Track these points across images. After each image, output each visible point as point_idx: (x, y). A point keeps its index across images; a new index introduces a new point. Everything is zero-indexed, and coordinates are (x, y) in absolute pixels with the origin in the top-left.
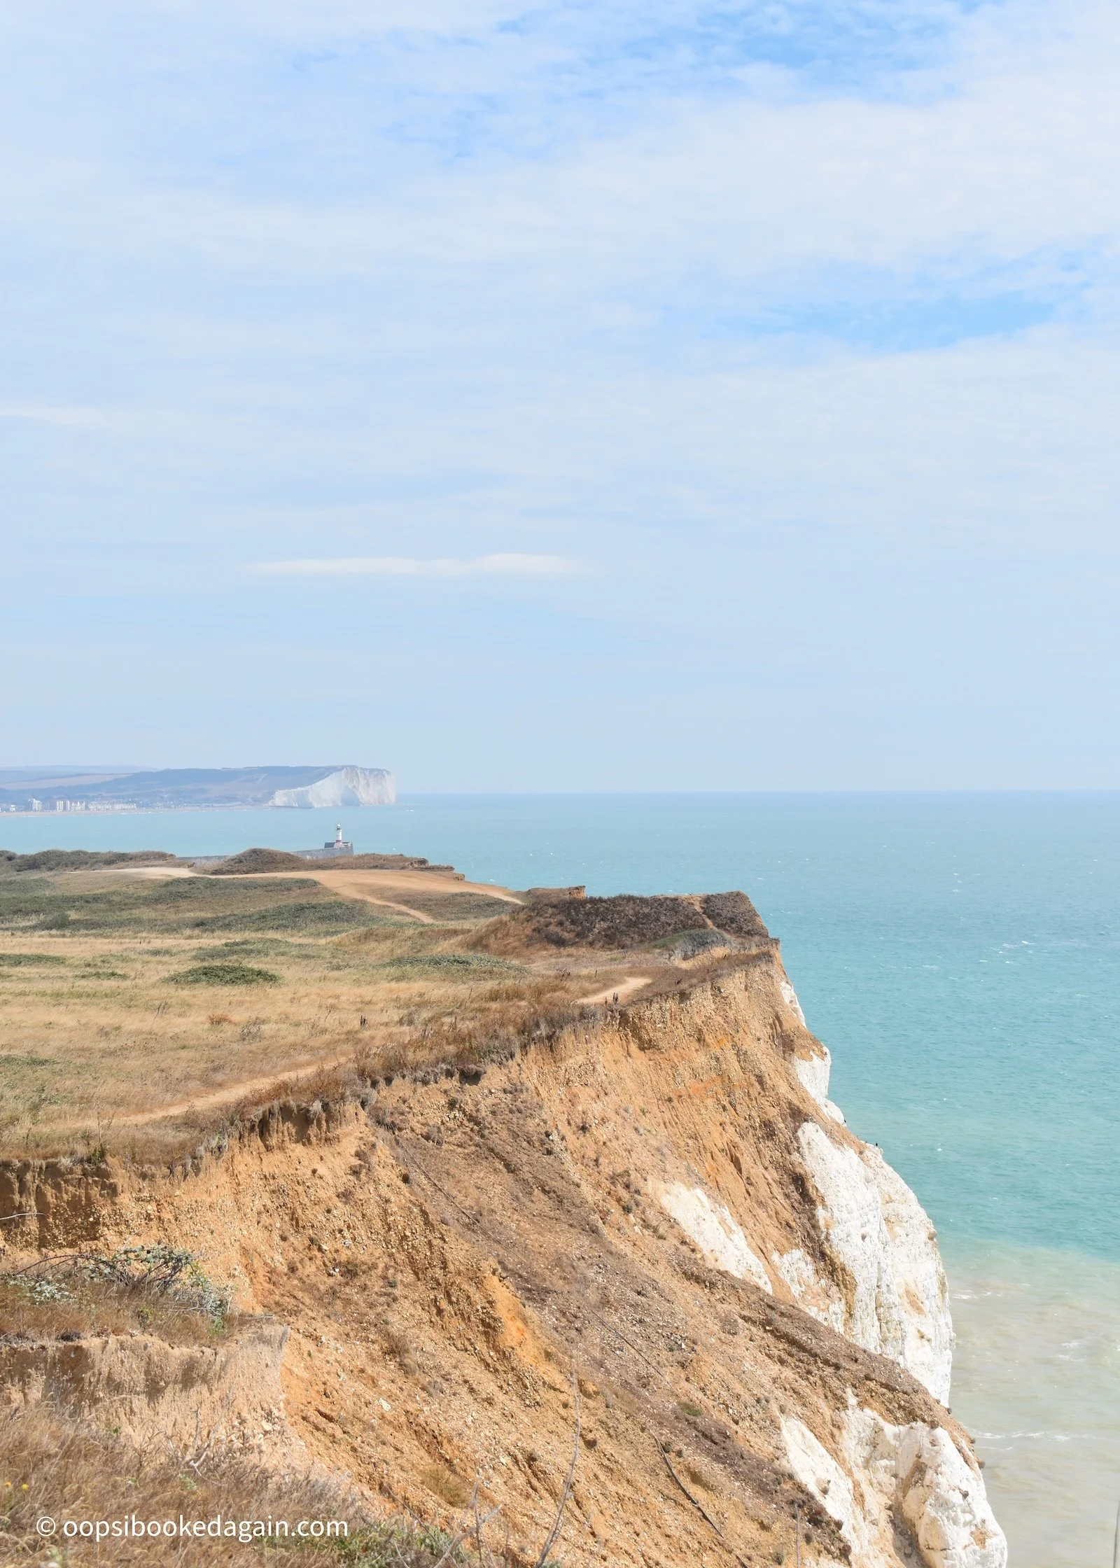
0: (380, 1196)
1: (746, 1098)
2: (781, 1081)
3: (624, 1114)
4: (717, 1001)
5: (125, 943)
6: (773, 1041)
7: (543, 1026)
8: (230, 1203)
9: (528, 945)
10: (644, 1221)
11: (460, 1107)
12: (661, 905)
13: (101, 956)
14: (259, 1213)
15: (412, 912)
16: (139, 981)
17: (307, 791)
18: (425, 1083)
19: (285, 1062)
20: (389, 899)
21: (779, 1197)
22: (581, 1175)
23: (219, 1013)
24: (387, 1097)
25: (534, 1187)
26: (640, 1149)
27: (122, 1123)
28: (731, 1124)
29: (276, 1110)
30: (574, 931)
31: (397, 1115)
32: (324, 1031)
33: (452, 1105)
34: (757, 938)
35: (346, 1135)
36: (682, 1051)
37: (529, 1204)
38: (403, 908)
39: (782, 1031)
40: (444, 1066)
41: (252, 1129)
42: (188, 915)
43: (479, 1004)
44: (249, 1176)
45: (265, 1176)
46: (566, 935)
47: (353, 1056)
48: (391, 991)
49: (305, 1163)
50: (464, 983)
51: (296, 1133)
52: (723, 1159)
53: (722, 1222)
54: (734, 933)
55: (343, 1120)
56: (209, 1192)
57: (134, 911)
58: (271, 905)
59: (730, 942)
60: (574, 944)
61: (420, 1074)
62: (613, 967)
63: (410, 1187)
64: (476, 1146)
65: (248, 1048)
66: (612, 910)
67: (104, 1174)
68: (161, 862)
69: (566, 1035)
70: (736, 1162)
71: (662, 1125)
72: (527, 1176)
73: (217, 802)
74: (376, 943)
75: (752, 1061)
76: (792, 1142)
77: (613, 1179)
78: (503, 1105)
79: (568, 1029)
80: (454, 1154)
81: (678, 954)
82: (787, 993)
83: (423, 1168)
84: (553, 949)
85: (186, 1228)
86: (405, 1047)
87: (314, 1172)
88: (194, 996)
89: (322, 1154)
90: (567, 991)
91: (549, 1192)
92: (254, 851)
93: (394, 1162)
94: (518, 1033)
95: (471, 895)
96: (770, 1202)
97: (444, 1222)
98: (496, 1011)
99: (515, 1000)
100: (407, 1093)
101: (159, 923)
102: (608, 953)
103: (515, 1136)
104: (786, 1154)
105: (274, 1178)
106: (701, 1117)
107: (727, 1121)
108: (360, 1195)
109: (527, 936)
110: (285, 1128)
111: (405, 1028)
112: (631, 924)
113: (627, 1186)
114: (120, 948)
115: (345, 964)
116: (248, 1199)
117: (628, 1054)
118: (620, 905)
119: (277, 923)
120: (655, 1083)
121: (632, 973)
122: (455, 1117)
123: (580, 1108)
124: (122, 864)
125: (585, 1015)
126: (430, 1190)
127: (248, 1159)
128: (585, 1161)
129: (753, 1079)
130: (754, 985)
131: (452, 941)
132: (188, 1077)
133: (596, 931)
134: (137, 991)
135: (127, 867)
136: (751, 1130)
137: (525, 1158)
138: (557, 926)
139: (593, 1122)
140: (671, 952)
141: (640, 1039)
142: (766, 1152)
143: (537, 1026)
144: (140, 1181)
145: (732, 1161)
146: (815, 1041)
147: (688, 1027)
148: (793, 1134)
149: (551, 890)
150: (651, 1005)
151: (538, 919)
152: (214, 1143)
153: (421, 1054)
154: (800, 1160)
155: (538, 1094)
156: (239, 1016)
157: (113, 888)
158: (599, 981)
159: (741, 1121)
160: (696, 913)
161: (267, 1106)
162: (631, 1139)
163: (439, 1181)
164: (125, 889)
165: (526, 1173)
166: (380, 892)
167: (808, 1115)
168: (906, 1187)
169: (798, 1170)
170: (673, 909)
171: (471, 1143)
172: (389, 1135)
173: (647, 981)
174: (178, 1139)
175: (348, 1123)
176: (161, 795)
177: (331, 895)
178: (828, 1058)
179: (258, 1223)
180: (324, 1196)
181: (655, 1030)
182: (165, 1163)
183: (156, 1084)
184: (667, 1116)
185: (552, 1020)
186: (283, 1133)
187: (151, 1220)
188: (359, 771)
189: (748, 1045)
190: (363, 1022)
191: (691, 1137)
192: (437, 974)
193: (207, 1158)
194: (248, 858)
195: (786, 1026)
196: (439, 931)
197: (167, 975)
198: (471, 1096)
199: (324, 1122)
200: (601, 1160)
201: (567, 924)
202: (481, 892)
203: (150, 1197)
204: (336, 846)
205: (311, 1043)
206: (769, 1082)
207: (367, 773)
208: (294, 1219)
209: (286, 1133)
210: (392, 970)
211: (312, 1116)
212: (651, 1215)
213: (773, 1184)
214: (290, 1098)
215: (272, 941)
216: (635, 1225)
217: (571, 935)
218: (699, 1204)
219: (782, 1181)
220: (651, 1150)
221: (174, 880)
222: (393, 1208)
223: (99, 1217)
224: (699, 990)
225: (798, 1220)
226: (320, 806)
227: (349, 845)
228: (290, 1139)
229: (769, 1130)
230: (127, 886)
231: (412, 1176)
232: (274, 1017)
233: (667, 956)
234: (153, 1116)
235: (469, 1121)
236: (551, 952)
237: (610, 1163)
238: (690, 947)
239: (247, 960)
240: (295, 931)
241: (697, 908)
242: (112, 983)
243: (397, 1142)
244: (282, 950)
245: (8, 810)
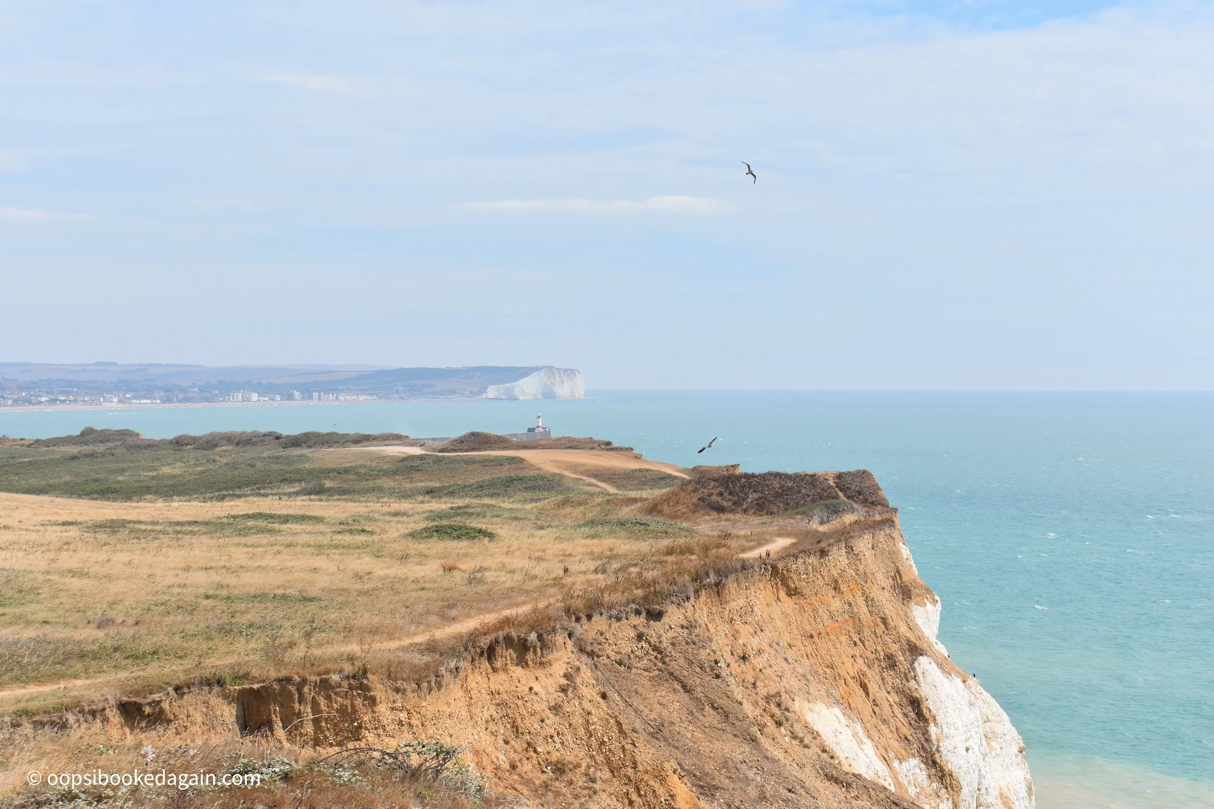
0: (583, 709)
1: (873, 636)
2: (902, 623)
3: (776, 647)
4: (850, 557)
5: (370, 506)
6: (895, 590)
7: (712, 575)
8: (464, 713)
9: (694, 512)
10: (792, 733)
11: (647, 639)
12: (802, 480)
13: (352, 516)
14: (487, 722)
15: (600, 484)
16: (384, 537)
17: (514, 387)
18: (618, 619)
19: (506, 602)
20: (581, 473)
21: (899, 716)
22: (743, 695)
23: (450, 562)
24: (587, 630)
25: (706, 704)
26: (789, 675)
27: (378, 648)
28: (861, 656)
29: (501, 639)
30: (731, 500)
31: (595, 645)
32: (535, 577)
33: (640, 637)
34: (879, 508)
35: (557, 660)
36: (821, 597)
37: (701, 717)
38: (593, 481)
39: (902, 582)
40: (634, 606)
41: (482, 653)
42: (420, 484)
43: (658, 557)
44: (480, 691)
45: (492, 692)
46: (725, 503)
47: (560, 597)
48: (587, 546)
49: (524, 682)
50: (644, 541)
51: (517, 658)
52: (854, 685)
53: (855, 735)
54: (861, 503)
55: (554, 648)
56: (448, 704)
57: (377, 481)
58: (487, 477)
59: (857, 510)
60: (732, 511)
61: (614, 612)
62: (765, 529)
63: (607, 702)
64: (659, 671)
65: (475, 590)
66: (762, 484)
67: (365, 688)
68: (398, 442)
69: (730, 583)
70: (864, 687)
71: (805, 656)
72: (700, 695)
73: (440, 394)
74: (572, 508)
75: (878, 606)
76: (910, 672)
77: (768, 698)
78: (680, 638)
79: (731, 578)
80: (641, 677)
81: (816, 520)
82: (905, 551)
83: (617, 688)
84: (715, 514)
85: (430, 732)
86: (602, 591)
87: (531, 689)
88: (429, 549)
89: (537, 675)
90: (729, 548)
91: (717, 709)
92: (473, 434)
93: (594, 682)
94: (693, 581)
95: (647, 470)
96: (892, 720)
97: (634, 731)
98: (672, 563)
99: (687, 554)
100: (604, 628)
101: (397, 490)
102: (759, 518)
103: (691, 663)
104: (904, 682)
105: (499, 694)
106: (836, 650)
107: (858, 654)
108: (567, 708)
109: (693, 504)
110: (508, 654)
111: (600, 576)
112: (778, 495)
113: (779, 705)
114: (367, 510)
115: (547, 524)
116: (479, 710)
117: (778, 599)
118: (769, 480)
119: (491, 491)
120: (799, 622)
121: (780, 535)
122: (642, 647)
123: (741, 641)
124: (367, 443)
125: (744, 567)
126: (622, 705)
127: (479, 678)
128: (745, 684)
129: (879, 620)
130: (880, 545)
131: (633, 507)
132: (428, 612)
133: (749, 500)
134: (383, 544)
135: (371, 445)
136: (877, 662)
137: (698, 681)
138: (717, 496)
139: (752, 653)
140: (810, 518)
141: (788, 587)
142: (889, 680)
143: (708, 575)
144: (394, 694)
145: (861, 686)
146: (928, 591)
147: (826, 578)
148: (911, 665)
149: (712, 467)
150: (796, 560)
151: (703, 490)
152: (452, 665)
153: (616, 596)
154: (917, 686)
155: (708, 630)
156: (468, 565)
157: (360, 462)
158: (754, 541)
159: (869, 654)
160: (830, 487)
161: (494, 635)
162: (782, 667)
163: (629, 698)
164: (369, 463)
165: (699, 692)
166: (574, 468)
167: (923, 651)
168: (1001, 710)
169: (915, 694)
170: (812, 483)
171: (655, 668)
172: (589, 661)
173: (794, 540)
174: (424, 661)
175: (558, 651)
176: (396, 388)
177: (535, 470)
178: (939, 604)
179: (486, 729)
180: (539, 708)
181: (800, 580)
182: (414, 680)
183: (403, 618)
184: (809, 649)
185: (719, 570)
186: (506, 658)
187: (402, 725)
188: (555, 371)
189: (875, 593)
190: (566, 570)
191: (828, 667)
192: (623, 533)
193: (447, 677)
194: (468, 440)
195: (905, 578)
196: (622, 499)
197: (406, 532)
198: (655, 630)
199: (539, 649)
200: (758, 684)
201: (726, 494)
202: (655, 469)
203: (402, 707)
204: (537, 431)
205: (526, 587)
206: (891, 623)
207: (562, 372)
208: (515, 727)
209: (509, 658)
210: (586, 530)
211: (529, 645)
212: (798, 729)
213: (895, 706)
214: (512, 630)
215: (488, 506)
216: (786, 736)
217: (730, 504)
218: (836, 720)
219: (901, 703)
220: (798, 676)
221: (409, 456)
222: (594, 719)
223: (361, 723)
224: (835, 548)
225: (914, 735)
226: (524, 398)
227: (547, 430)
228: (512, 663)
229: (891, 662)
230: (372, 461)
231: (609, 694)
232: (494, 567)
233: (807, 521)
234: (402, 643)
235: (653, 650)
236: (712, 517)
237: (765, 686)
238: (826, 514)
239: (469, 520)
240: (506, 499)
241: (831, 483)
242: (363, 538)
243: (596, 667)
244: (496, 513)
245: (274, 400)
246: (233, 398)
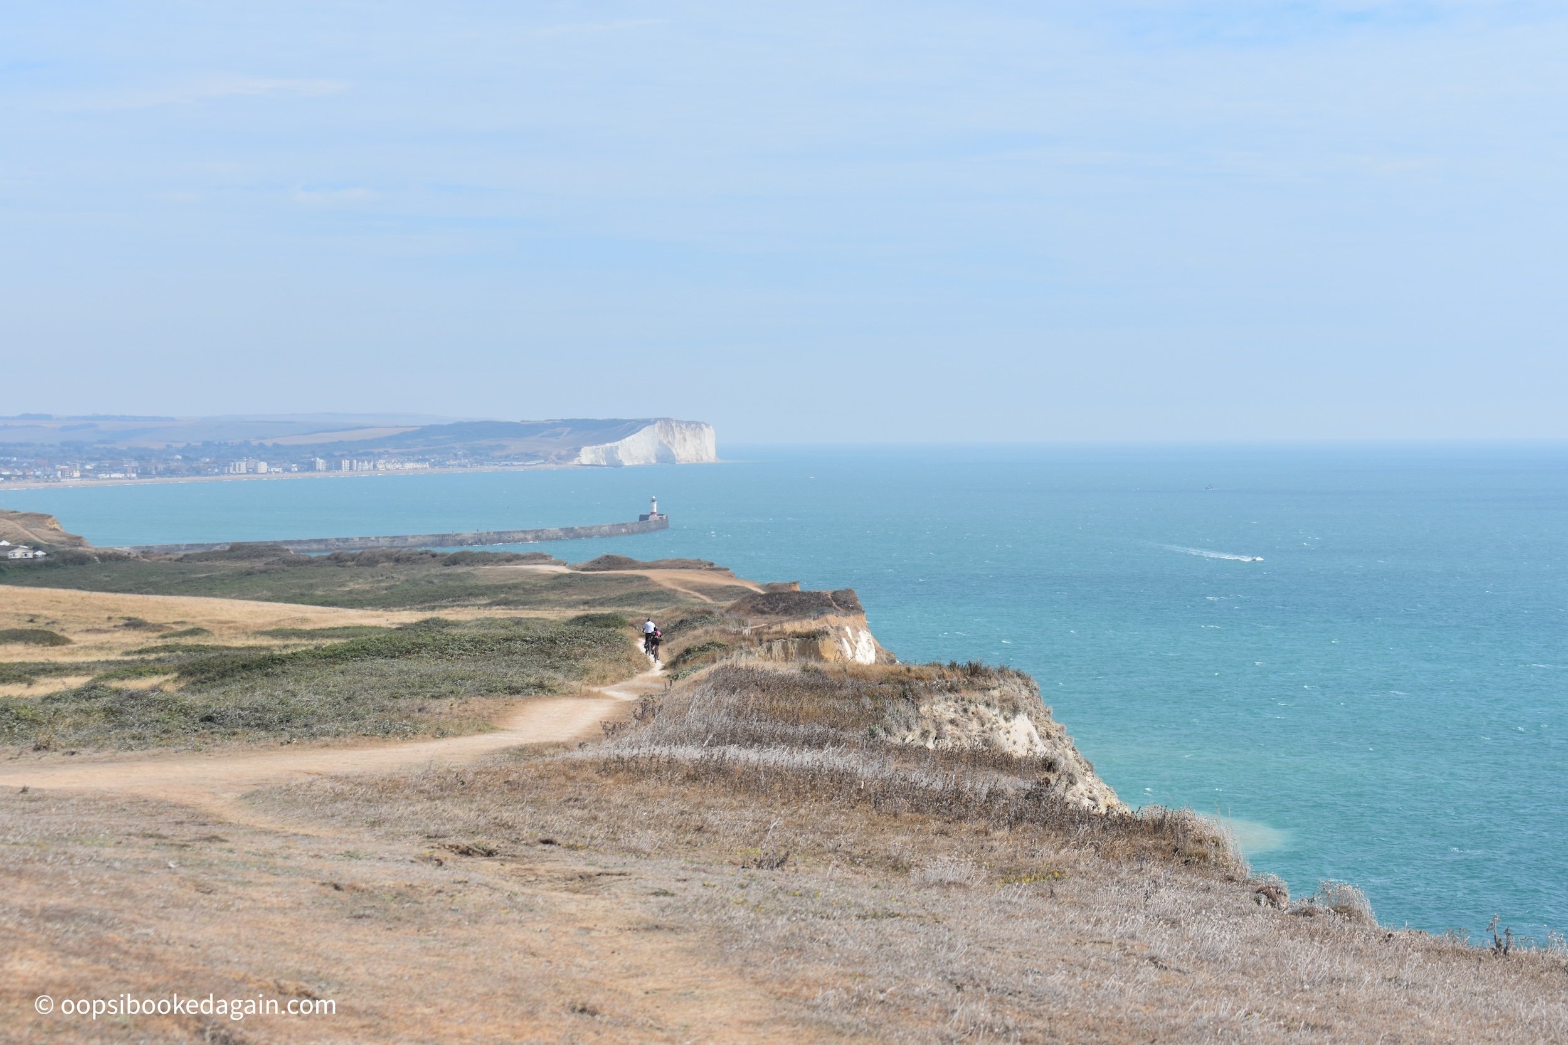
12: (813, 594)
15: (701, 596)
17: (617, 448)
20: (690, 589)
34: (855, 611)
46: (766, 609)
54: (845, 608)
57: (543, 595)
60: (769, 613)
66: (788, 598)
68: (544, 561)
84: (760, 615)
92: (608, 557)
101: (561, 602)
102: (784, 617)
109: (748, 610)
112: (797, 604)
118: (792, 596)
124: (518, 562)
133: (780, 607)
135: (522, 564)
138: (762, 605)
151: (754, 602)
157: (520, 579)
160: (828, 599)
164: (529, 580)
166: (685, 584)
170: (818, 597)
176: (454, 452)
177: (657, 586)
188: (674, 425)
194: (604, 561)
196: (715, 607)
201: (767, 604)
202: (740, 585)
204: (651, 518)
207: (684, 426)
217: (768, 609)
221: (559, 575)
226: (631, 464)
227: (664, 517)
238: (817, 615)
241: (829, 597)
245: (289, 470)
246: (234, 469)
